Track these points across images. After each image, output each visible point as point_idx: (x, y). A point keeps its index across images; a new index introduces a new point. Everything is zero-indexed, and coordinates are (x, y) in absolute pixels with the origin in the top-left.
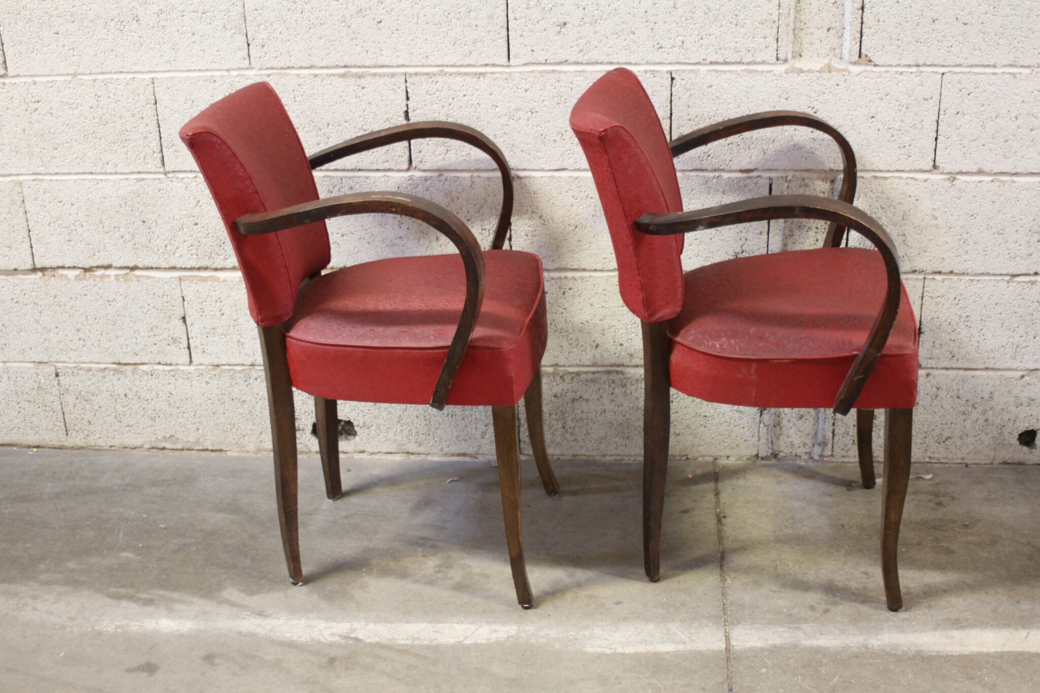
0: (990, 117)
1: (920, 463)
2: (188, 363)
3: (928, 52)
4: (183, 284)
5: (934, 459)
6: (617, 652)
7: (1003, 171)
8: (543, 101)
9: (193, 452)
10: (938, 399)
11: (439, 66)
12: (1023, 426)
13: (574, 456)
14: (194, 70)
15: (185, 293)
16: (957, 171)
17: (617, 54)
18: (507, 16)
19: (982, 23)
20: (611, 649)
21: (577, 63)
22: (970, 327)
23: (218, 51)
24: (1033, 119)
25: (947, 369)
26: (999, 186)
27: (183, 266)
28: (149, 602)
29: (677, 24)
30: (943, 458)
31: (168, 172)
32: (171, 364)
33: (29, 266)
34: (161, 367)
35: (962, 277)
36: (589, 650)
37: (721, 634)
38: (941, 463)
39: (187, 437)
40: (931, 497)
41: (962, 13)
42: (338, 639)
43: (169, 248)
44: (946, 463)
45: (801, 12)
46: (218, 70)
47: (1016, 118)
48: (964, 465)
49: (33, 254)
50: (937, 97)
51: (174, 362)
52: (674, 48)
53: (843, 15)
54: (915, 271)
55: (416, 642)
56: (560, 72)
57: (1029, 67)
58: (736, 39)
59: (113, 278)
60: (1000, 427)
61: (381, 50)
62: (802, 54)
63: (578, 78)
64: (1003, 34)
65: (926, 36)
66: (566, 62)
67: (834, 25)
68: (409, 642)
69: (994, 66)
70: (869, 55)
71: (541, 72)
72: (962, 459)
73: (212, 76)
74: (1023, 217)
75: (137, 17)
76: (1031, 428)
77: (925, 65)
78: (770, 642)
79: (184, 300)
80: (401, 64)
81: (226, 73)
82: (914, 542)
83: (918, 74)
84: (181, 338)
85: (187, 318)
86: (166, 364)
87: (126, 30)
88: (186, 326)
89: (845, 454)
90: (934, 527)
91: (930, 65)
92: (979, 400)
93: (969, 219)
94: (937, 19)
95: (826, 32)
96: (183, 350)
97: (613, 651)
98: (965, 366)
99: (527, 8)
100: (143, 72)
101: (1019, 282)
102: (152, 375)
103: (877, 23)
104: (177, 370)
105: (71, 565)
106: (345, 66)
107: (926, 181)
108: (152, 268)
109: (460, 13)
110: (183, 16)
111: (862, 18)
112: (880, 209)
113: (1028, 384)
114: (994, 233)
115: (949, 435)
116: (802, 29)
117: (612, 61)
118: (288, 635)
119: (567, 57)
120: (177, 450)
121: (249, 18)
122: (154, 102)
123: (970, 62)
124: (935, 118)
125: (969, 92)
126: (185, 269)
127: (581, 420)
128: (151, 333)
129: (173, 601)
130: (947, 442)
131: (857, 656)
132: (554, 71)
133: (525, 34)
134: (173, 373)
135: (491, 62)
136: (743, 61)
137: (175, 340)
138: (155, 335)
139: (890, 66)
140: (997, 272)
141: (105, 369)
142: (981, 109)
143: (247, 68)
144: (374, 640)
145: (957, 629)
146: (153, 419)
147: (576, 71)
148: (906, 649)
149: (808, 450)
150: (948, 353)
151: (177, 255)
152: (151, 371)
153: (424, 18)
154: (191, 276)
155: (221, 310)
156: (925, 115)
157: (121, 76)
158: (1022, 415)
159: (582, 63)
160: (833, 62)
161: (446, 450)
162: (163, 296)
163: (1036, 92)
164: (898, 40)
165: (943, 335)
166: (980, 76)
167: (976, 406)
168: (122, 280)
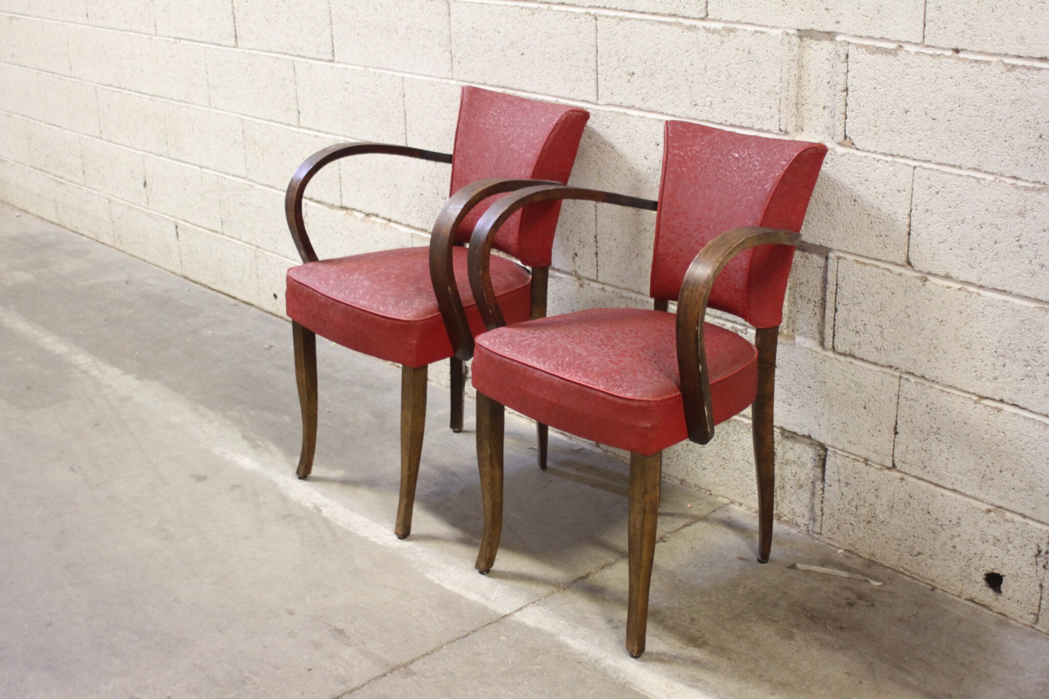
0: (956, 221)
1: (895, 570)
3: (901, 143)
5: (907, 571)
7: (969, 281)
8: (618, 138)
10: (911, 507)
11: (556, 97)
12: (990, 567)
14: (424, 75)
16: (927, 271)
17: (666, 105)
18: (597, 61)
19: (949, 120)
21: (640, 109)
22: (940, 441)
23: (436, 62)
24: (995, 230)
25: (920, 479)
26: (966, 296)
27: (414, 226)
29: (707, 85)
30: (915, 573)
33: (338, 204)
35: (933, 385)
36: (428, 575)
37: (518, 605)
38: (914, 578)
40: (853, 596)
41: (930, 108)
42: (312, 505)
43: (407, 210)
44: (917, 579)
45: (802, 88)
46: (436, 77)
47: (981, 226)
48: (930, 587)
49: (341, 196)
50: (908, 190)
52: (705, 107)
53: (834, 95)
54: (891, 367)
56: (629, 115)
57: (992, 174)
58: (749, 106)
59: (379, 222)
60: (967, 558)
61: (523, 77)
62: (804, 128)
63: (640, 123)
64: (967, 135)
65: (899, 126)
66: (633, 107)
67: (830, 104)
69: (960, 168)
70: (852, 137)
71: (617, 113)
72: (933, 581)
73: (433, 81)
74: (988, 336)
75: (396, 29)
76: (996, 571)
77: (898, 156)
81: (440, 80)
82: (775, 619)
83: (893, 164)
87: (391, 38)
89: (831, 537)
90: (812, 617)
91: (903, 157)
92: (947, 522)
93: (938, 324)
94: (909, 111)
95: (821, 110)
98: (935, 482)
99: (609, 56)
100: (399, 72)
101: (986, 406)
103: (858, 107)
106: (503, 87)
107: (900, 275)
108: (398, 223)
109: (568, 54)
110: (419, 32)
111: (846, 100)
112: (861, 295)
113: (994, 521)
114: (961, 345)
115: (921, 550)
116: (803, 105)
119: (634, 103)
121: (453, 40)
122: (403, 95)
123: (938, 160)
124: (907, 211)
125: (936, 190)
126: (415, 228)
130: (919, 558)
131: (579, 662)
132: (625, 114)
133: (608, 78)
135: (586, 99)
136: (754, 127)
139: (869, 151)
140: (965, 389)
142: (948, 210)
143: (450, 79)
147: (639, 116)
149: (807, 523)
150: (920, 462)
151: (411, 216)
153: (548, 55)
154: (418, 235)
156: (898, 208)
157: (388, 72)
158: (988, 554)
159: (643, 110)
160: (826, 140)
163: (999, 202)
164: (875, 127)
165: (916, 441)
166: (947, 175)
167: (945, 527)
168: (383, 227)
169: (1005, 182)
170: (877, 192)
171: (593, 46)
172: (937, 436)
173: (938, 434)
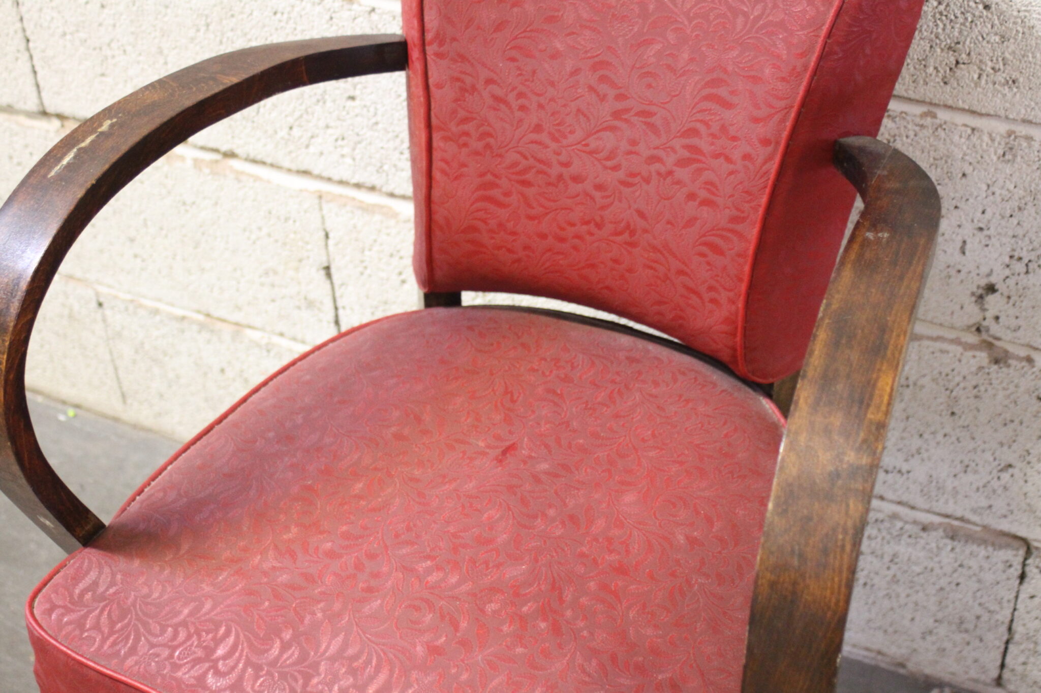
4: (326, 207)
15: (329, 226)
27: (325, 174)
32: (303, 343)
33: (33, 105)
43: (296, 132)
49: (38, 86)
51: (308, 339)
59: (189, 163)
79: (327, 236)
84: (321, 303)
85: (333, 271)
88: (332, 283)
96: (325, 324)
102: (268, 351)
108: (263, 163)
126: (330, 180)
137: (310, 304)
138: (273, 286)
141: (183, 318)
151: (312, 149)
152: (267, 345)
154: (341, 196)
155: (400, 274)
162: (287, 219)
168: (207, 171)
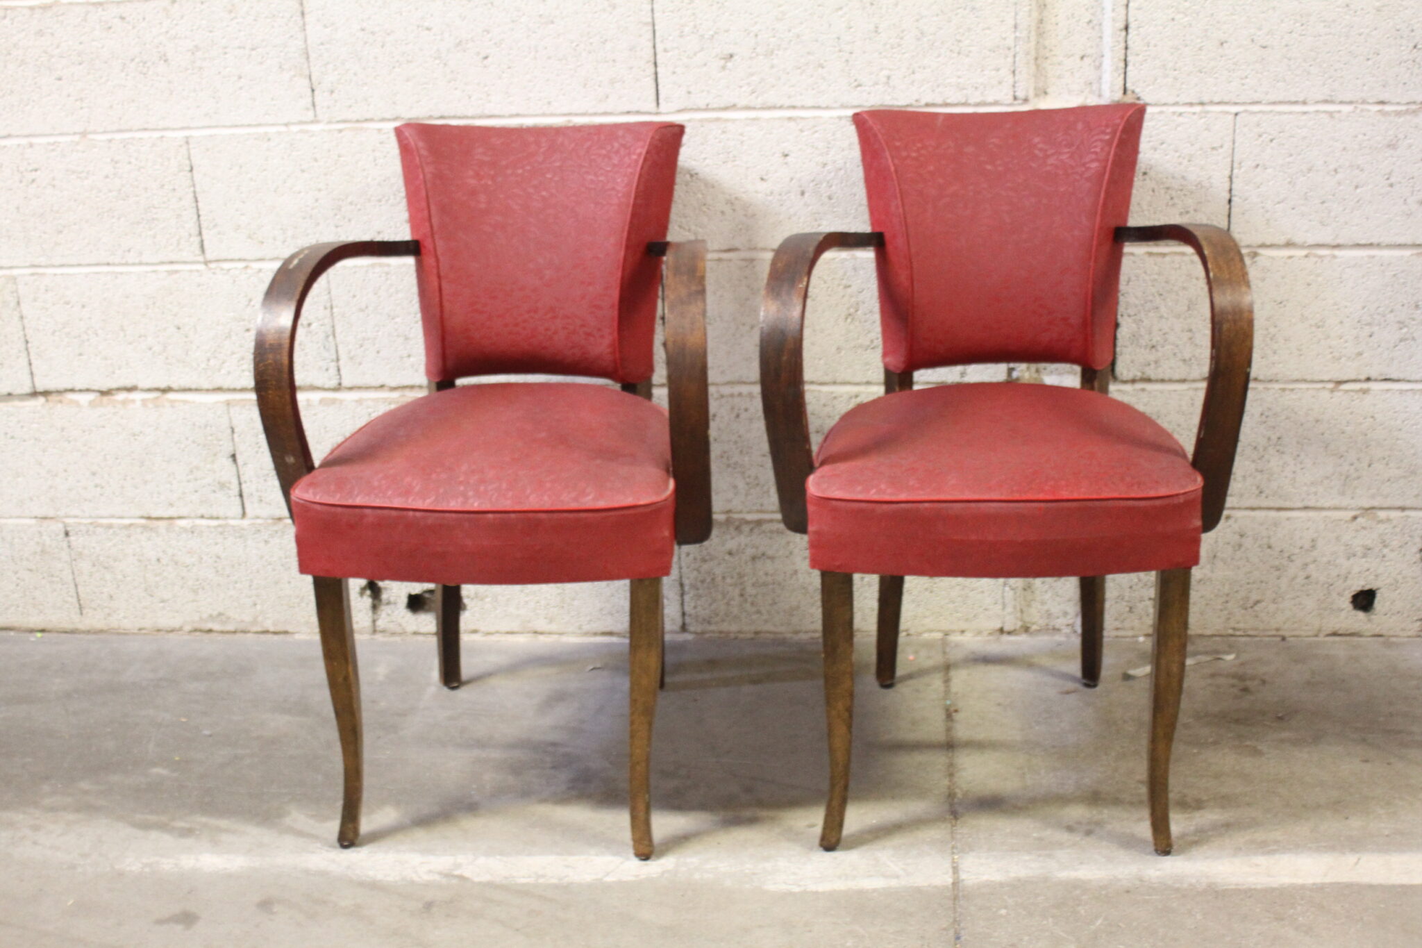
0: (1301, 171)
1: (1221, 636)
2: (240, 516)
3: (1215, 85)
4: (232, 411)
5: (1239, 630)
6: (808, 890)
7: (1321, 243)
8: (705, 159)
9: (249, 635)
10: (1243, 549)
11: (565, 115)
12: (1358, 585)
13: (757, 633)
14: (242, 126)
15: (235, 423)
16: (1260, 242)
17: (801, 94)
18: (654, 47)
19: (1287, 46)
20: (799, 886)
21: (748, 108)
22: (1283, 453)
23: (272, 99)
24: (1356, 172)
25: (1253, 509)
26: (1316, 263)
27: (232, 387)
28: (187, 833)
29: (880, 53)
30: (1252, 629)
31: (210, 262)
32: (217, 518)
33: (27, 389)
34: (204, 522)
35: (1270, 386)
36: (770, 887)
37: (947, 865)
38: (1249, 636)
39: (241, 615)
40: (1235, 681)
41: (1259, 33)
42: (437, 878)
43: (212, 362)
44: (1255, 636)
45: (1045, 35)
46: (273, 125)
47: (1336, 171)
48: (1279, 639)
49: (32, 374)
50: (1228, 146)
51: (221, 514)
52: (877, 87)
53: (1101, 38)
55: (541, 881)
56: (727, 120)
57: (1351, 103)
58: (959, 73)
59: (138, 403)
60: (1326, 586)
61: (488, 95)
62: (1050, 90)
63: (750, 128)
64: (1314, 60)
65: (1213, 63)
66: (733, 107)
67: (1090, 51)
68: (531, 880)
69: (1304, 103)
70: (1137, 90)
71: (701, 121)
72: (1278, 630)
73: (266, 134)
74: (1349, 304)
75: (165, 55)
76: (1367, 588)
77: (1212, 103)
78: (1012, 875)
79: (233, 431)
80: (514, 112)
81: (283, 129)
82: (1211, 740)
83: (1203, 115)
84: (230, 483)
85: (238, 456)
86: (211, 518)
87: (150, 73)
88: (237, 466)
89: (1120, 626)
90: (1237, 721)
91: (1219, 103)
92: (1297, 551)
93: (1277, 307)
94: (1226, 42)
95: (1078, 60)
96: (233, 498)
97: (802, 889)
98: (1277, 505)
99: (681, 36)
100: (174, 129)
101: (1347, 391)
102: (193, 532)
103: (1146, 48)
104: (226, 526)
105: (84, 785)
108: (190, 390)
109: (591, 44)
110: (226, 53)
111: (1126, 42)
112: (1157, 297)
113: (1363, 528)
114: (1311, 326)
115: (1258, 598)
116: (1046, 58)
117: (794, 104)
118: (371, 873)
119: (735, 101)
120: (228, 632)
121: (313, 56)
122: (188, 168)
123: (1272, 98)
124: (1227, 173)
125: (1270, 137)
126: (234, 390)
127: (765, 584)
128: (190, 477)
129: (220, 830)
130: (1256, 608)
131: (1128, 892)
132: (718, 119)
133: (678, 70)
134: (220, 529)
135: (635, 109)
136: (970, 101)
137: (223, 486)
138: (196, 480)
139: (1165, 104)
140: (1316, 378)
141: (131, 525)
142: (1288, 160)
143: (312, 122)
144: (485, 878)
145: (1263, 854)
146: (195, 592)
147: (747, 119)
148: (1194, 881)
149: (1070, 622)
150: (1254, 488)
151: (223, 371)
152: (192, 527)
153: (545, 52)
154: (242, 400)
156: (1213, 170)
157: (145, 135)
158: (1356, 570)
159: (754, 108)
160: (1089, 100)
161: (586, 628)
162: (206, 426)
163: (1360, 137)
164: (1175, 70)
165: (1247, 463)
166: (1286, 116)
167: (1293, 558)
168: (150, 405)
169: (1369, 111)
170: (1179, 157)
171: (646, 24)
172: (1278, 448)
173: (1280, 445)
